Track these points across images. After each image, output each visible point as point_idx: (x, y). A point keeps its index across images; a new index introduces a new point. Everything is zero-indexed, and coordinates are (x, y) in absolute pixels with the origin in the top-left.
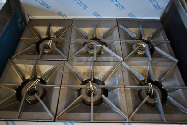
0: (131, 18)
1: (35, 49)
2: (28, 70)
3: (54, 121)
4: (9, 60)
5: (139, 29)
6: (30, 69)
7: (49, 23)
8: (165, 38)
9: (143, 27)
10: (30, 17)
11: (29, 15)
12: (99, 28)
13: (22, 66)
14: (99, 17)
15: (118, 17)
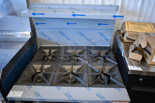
0: (94, 46)
1: (42, 59)
2: (38, 68)
3: (51, 86)
4: (29, 62)
5: (98, 51)
6: (39, 67)
7: (51, 48)
8: (112, 54)
9: (100, 50)
10: (41, 45)
11: (40, 44)
12: (77, 51)
13: (35, 66)
14: (77, 45)
15: (87, 45)
